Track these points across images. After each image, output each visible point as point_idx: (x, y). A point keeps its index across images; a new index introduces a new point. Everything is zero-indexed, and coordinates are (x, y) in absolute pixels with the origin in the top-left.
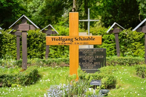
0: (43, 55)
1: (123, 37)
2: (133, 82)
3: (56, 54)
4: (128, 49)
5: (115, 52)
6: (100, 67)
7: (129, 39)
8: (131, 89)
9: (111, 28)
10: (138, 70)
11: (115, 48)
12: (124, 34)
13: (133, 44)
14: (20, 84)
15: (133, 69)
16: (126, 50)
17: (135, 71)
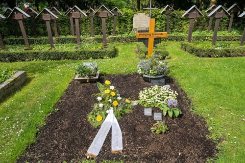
0: (111, 32)
1: (173, 17)
2: (179, 54)
3: (121, 31)
4: (176, 27)
5: (166, 29)
6: (157, 44)
7: (177, 18)
8: (178, 60)
9: (164, 9)
10: (182, 45)
11: (166, 26)
12: (173, 14)
13: (180, 23)
14: (109, 57)
15: (179, 44)
16: (174, 27)
17: (180, 46)
